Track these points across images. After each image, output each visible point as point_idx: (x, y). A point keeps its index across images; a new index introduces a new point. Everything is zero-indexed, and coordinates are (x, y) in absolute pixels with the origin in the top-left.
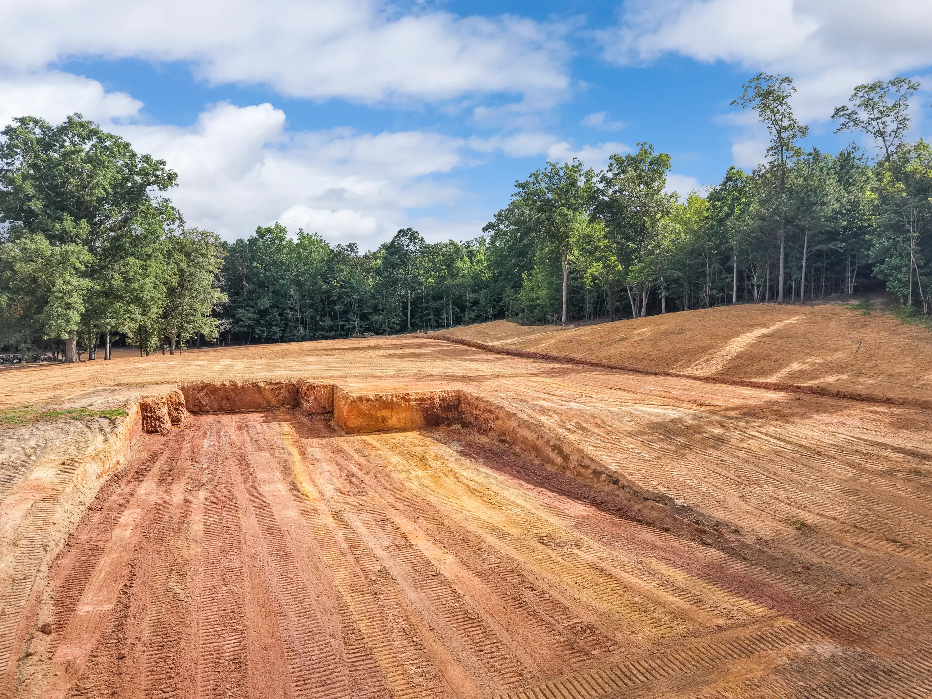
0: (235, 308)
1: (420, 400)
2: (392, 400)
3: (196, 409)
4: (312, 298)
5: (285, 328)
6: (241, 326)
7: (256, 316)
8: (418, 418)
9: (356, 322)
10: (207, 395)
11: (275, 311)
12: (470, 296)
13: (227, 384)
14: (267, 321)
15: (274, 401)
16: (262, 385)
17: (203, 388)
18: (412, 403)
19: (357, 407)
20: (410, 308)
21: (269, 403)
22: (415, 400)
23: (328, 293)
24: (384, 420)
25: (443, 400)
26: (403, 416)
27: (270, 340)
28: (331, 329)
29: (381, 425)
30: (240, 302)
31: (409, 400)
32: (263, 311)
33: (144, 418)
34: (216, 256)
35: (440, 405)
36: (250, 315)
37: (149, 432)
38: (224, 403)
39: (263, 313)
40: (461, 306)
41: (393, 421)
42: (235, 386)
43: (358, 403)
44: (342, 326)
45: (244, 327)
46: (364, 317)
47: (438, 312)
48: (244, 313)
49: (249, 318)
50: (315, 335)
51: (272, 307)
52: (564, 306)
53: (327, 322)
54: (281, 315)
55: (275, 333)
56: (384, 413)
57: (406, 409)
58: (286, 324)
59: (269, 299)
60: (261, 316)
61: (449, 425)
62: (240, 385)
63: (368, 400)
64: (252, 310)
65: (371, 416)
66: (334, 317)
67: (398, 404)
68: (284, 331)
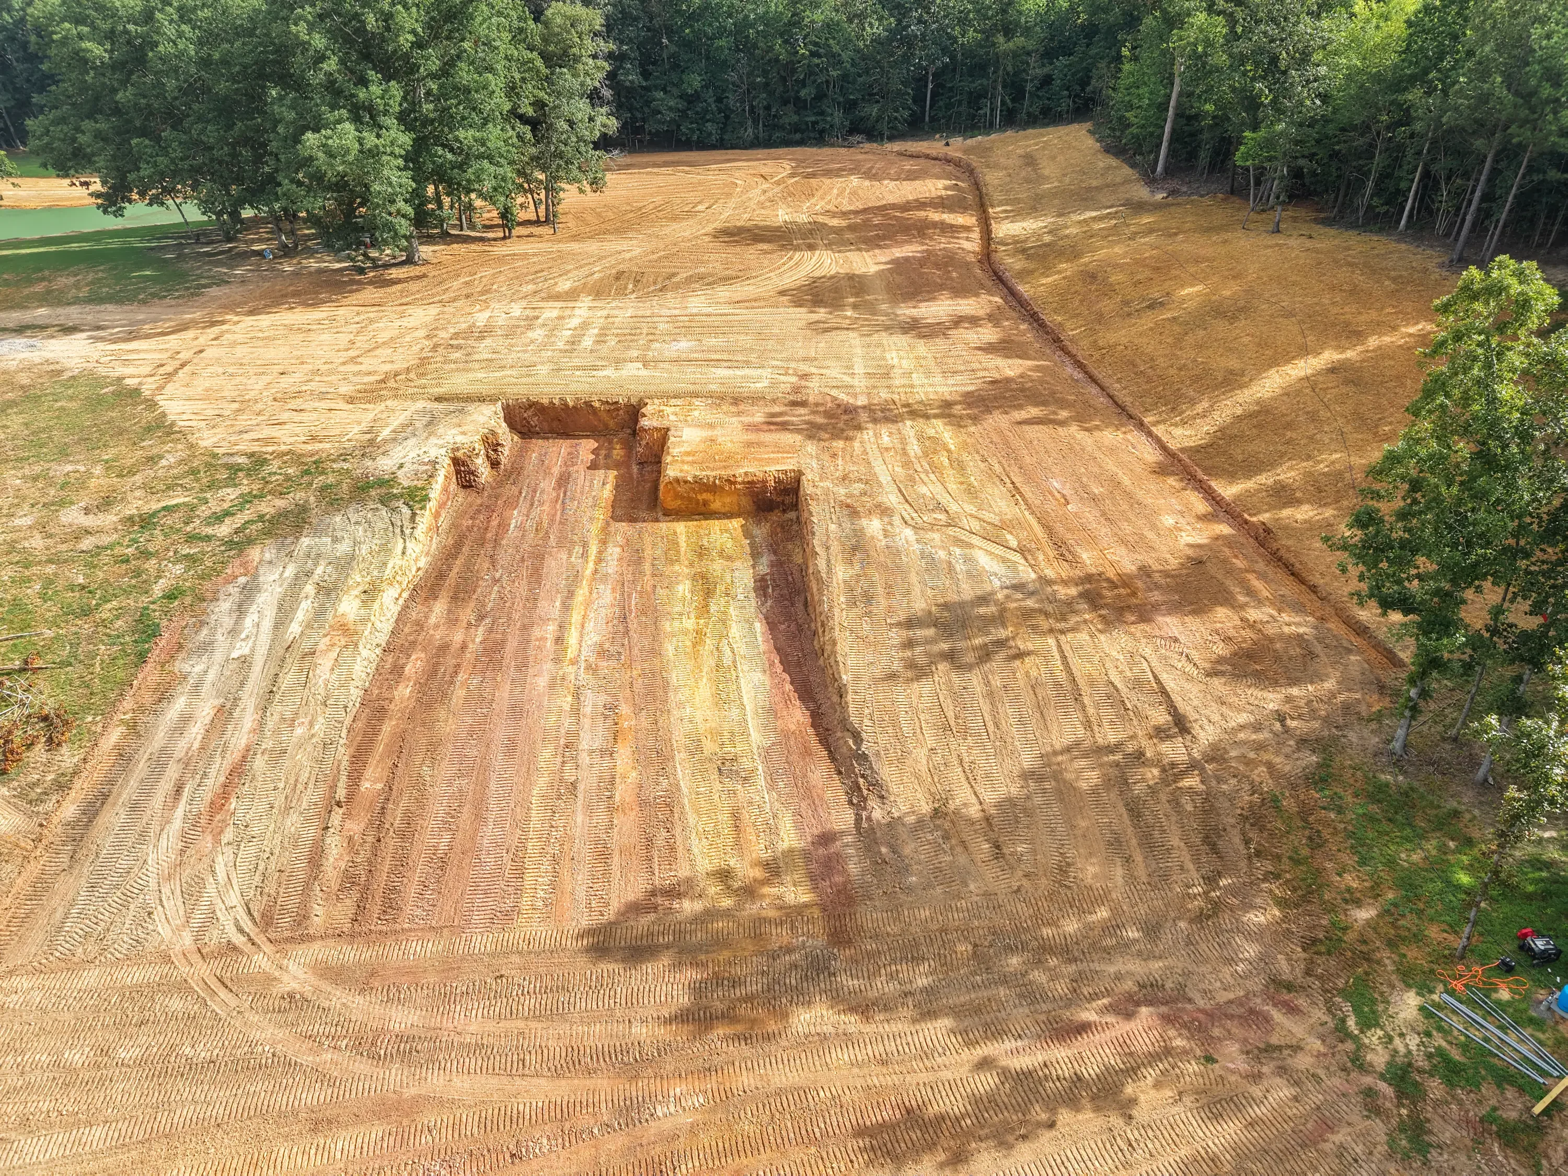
0: (647, 89)
1: (749, 482)
2: (714, 482)
3: (525, 430)
4: (765, 73)
5: (725, 124)
6: (659, 122)
7: (682, 105)
8: (745, 502)
9: (837, 117)
10: (536, 415)
11: (709, 96)
12: (1036, 71)
13: (556, 401)
14: (697, 113)
15: (612, 423)
16: (597, 405)
17: (530, 406)
18: (738, 486)
19: (674, 489)
20: (930, 86)
21: (606, 426)
22: (743, 483)
23: (790, 68)
24: (705, 503)
25: (778, 482)
26: (728, 500)
27: (703, 145)
28: (796, 129)
29: (703, 509)
30: (657, 77)
31: (735, 483)
32: (692, 95)
33: (458, 472)
34: (595, 57)
35: (775, 488)
36: (672, 103)
37: (464, 487)
38: (555, 424)
39: (692, 99)
40: (1016, 89)
41: (716, 505)
42: (566, 405)
43: (675, 485)
44: (815, 123)
45: (663, 123)
46: (850, 106)
47: (976, 99)
48: (662, 100)
49: (670, 109)
50: (770, 137)
51: (706, 87)
52: (1165, 145)
53: (790, 117)
54: (719, 100)
55: (710, 134)
56: (705, 496)
57: (730, 493)
58: (727, 117)
59: (700, 75)
60: (689, 102)
61: (784, 511)
62: (571, 404)
63: (686, 482)
64: (675, 91)
65: (690, 499)
66: (800, 105)
67: (722, 488)
68: (723, 130)
